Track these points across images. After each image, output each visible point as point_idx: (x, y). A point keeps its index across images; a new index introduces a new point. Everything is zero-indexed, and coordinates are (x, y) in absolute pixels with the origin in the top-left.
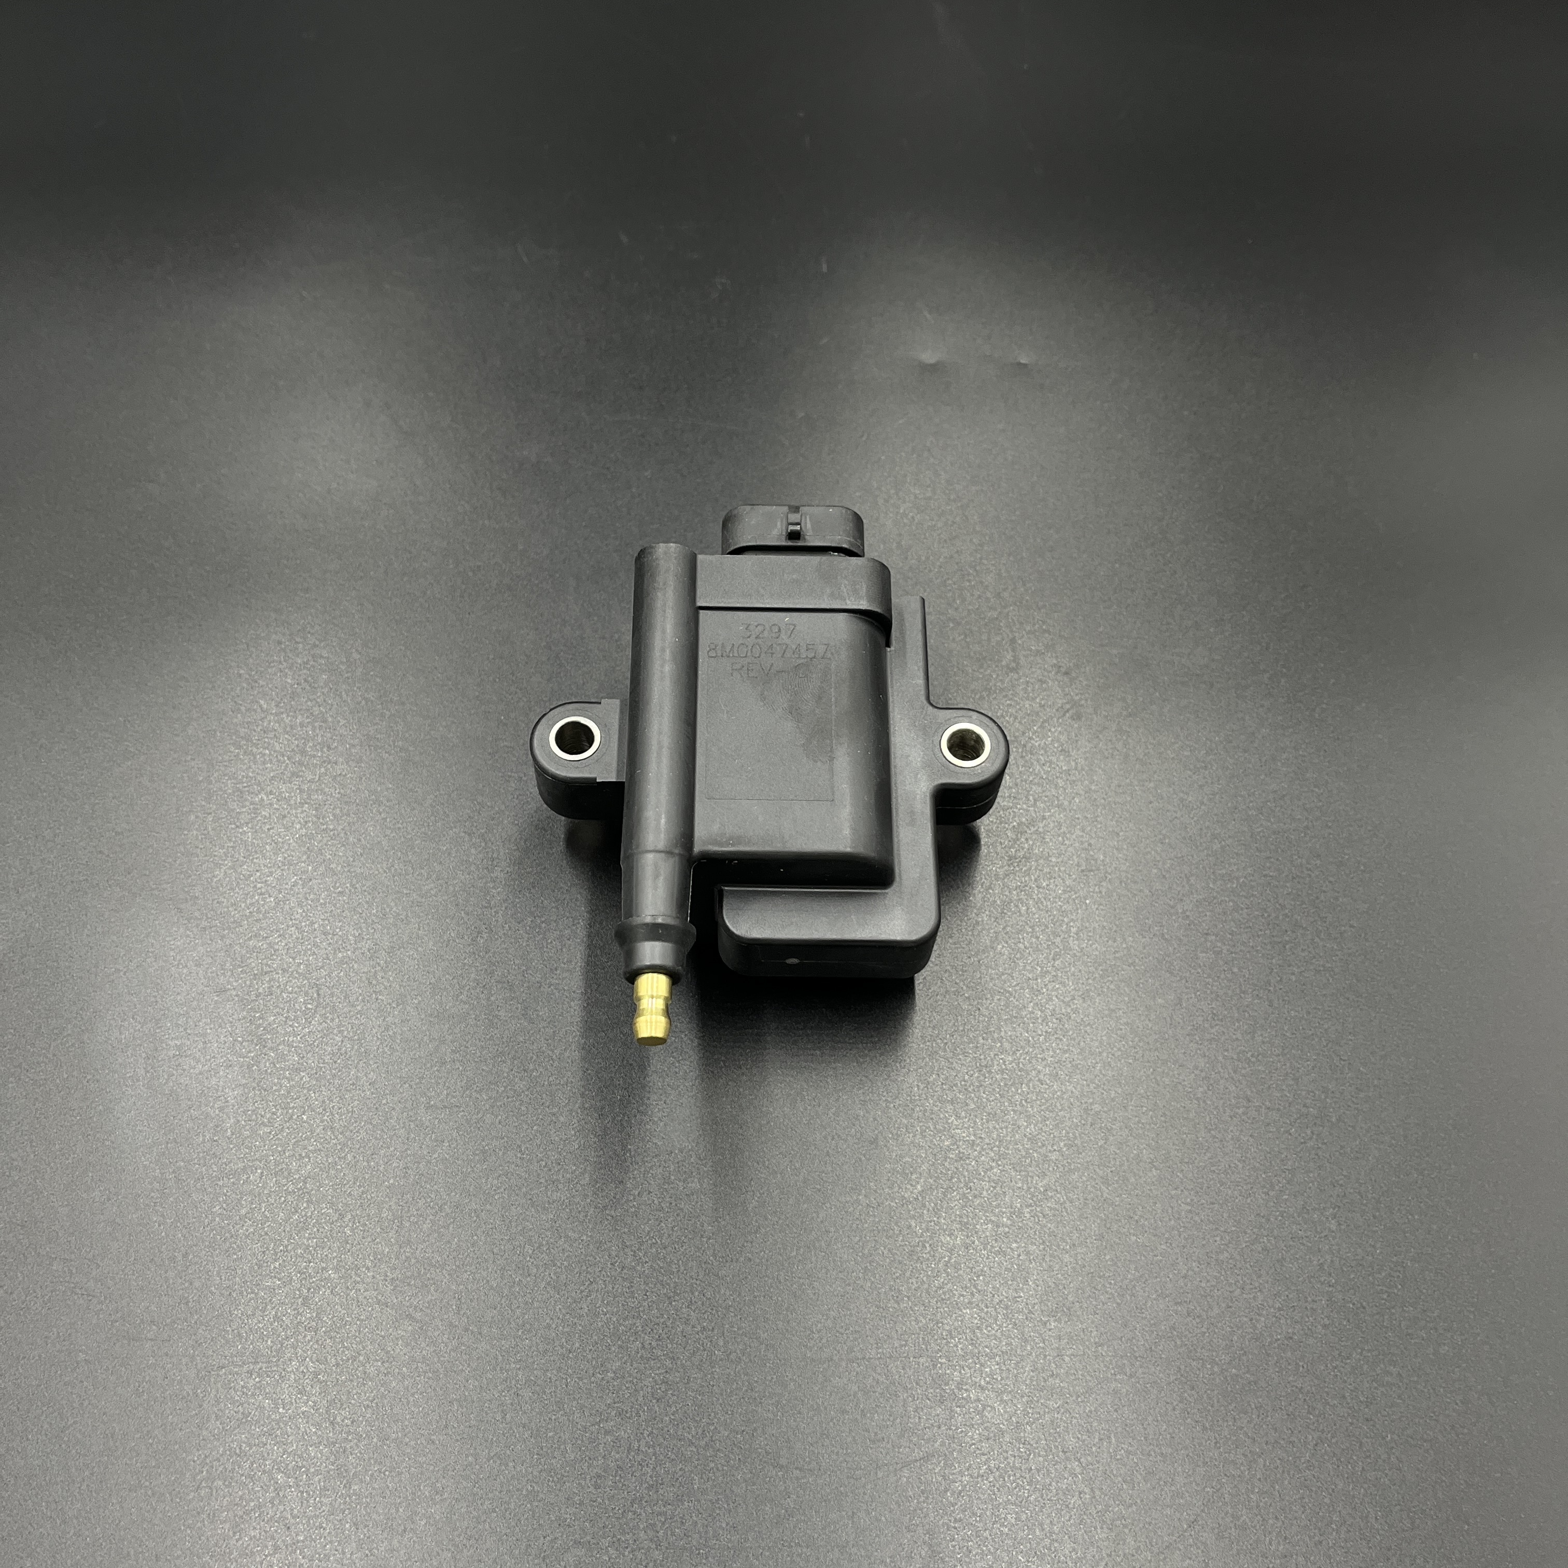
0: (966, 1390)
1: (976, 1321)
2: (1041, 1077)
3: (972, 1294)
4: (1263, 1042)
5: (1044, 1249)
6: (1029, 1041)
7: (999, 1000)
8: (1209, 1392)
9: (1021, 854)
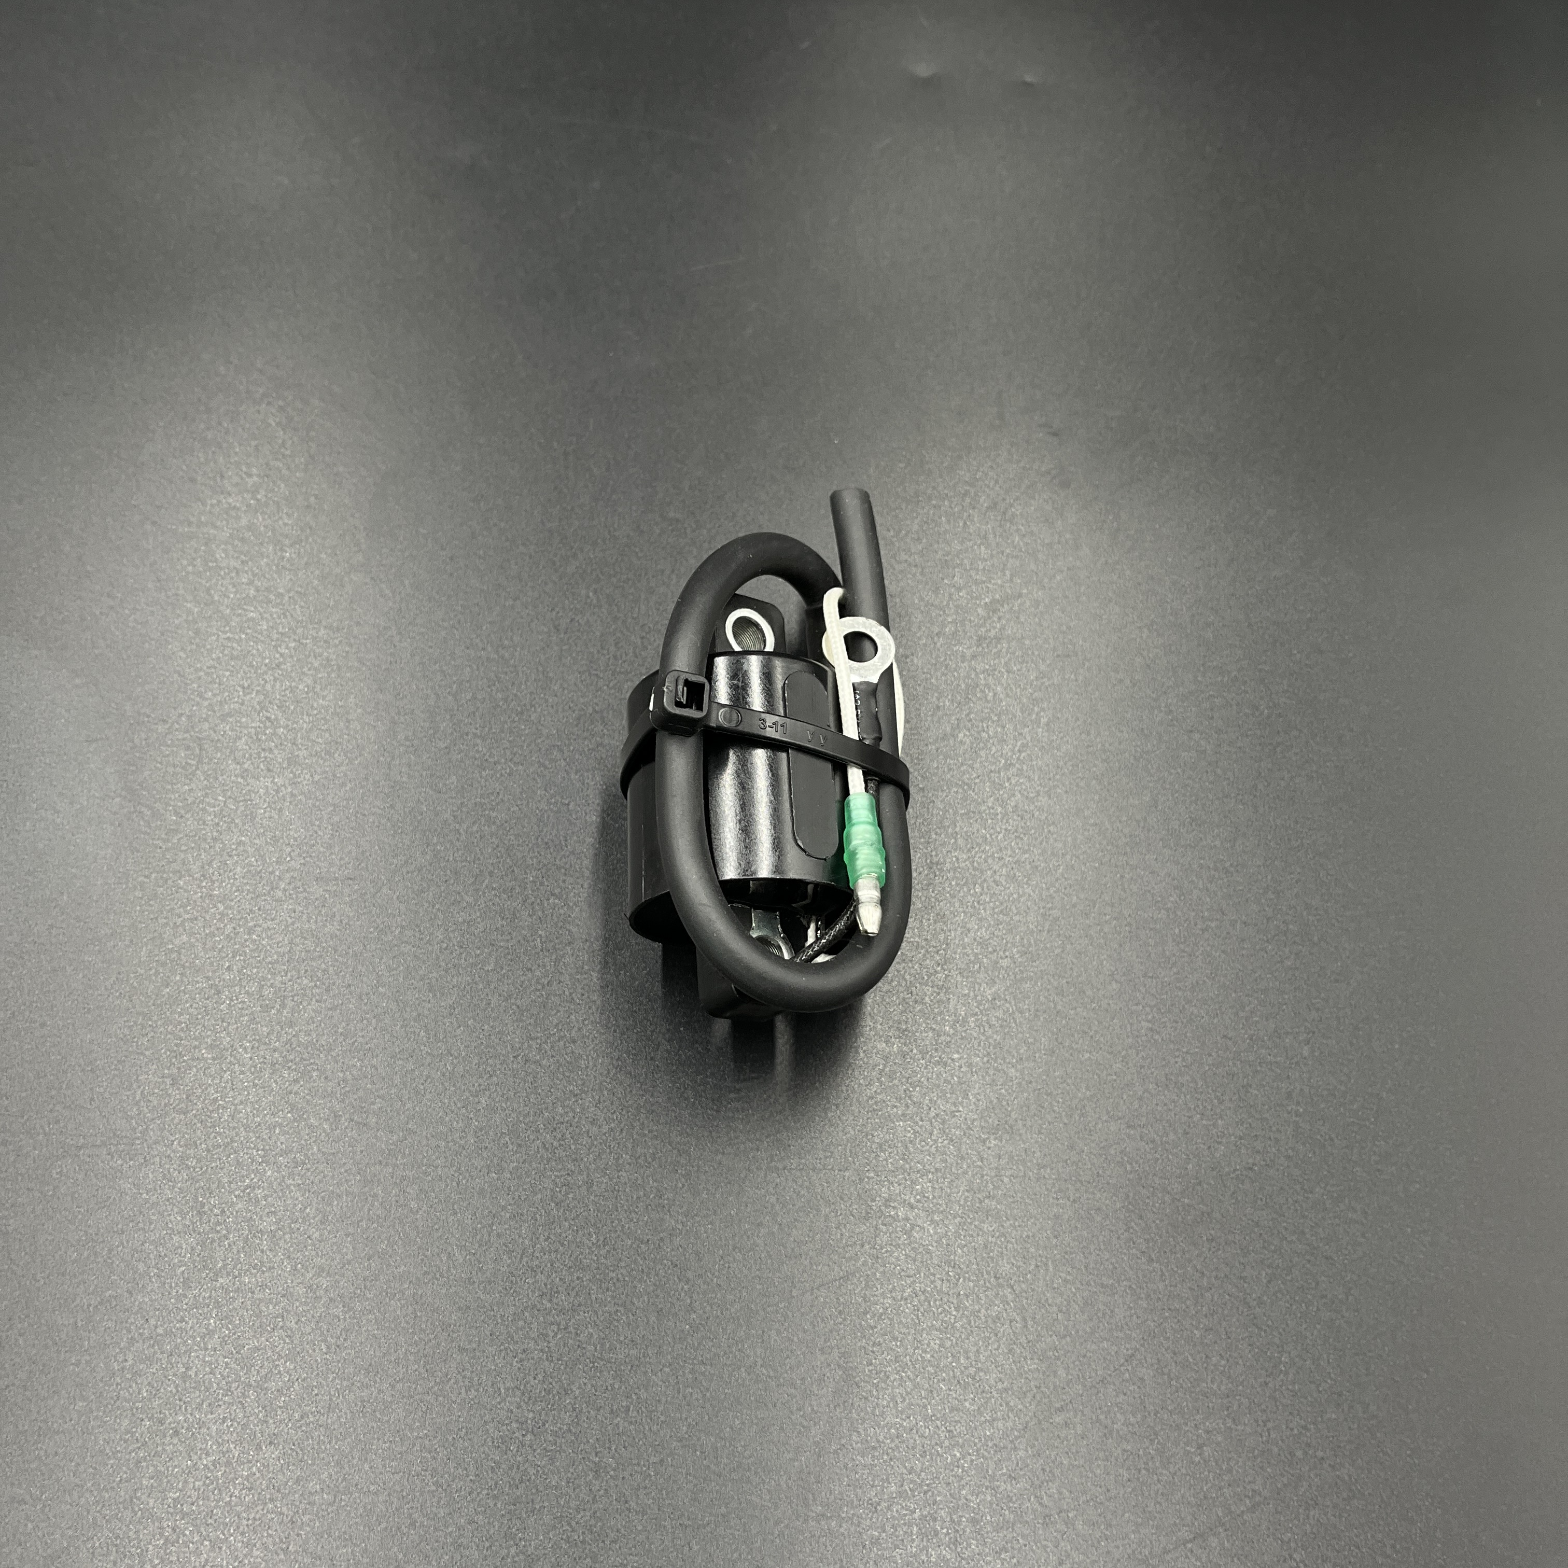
0: (894, 1208)
1: (909, 1135)
2: (997, 878)
3: (907, 1106)
4: (1244, 851)
5: (988, 1061)
6: (986, 839)
7: (957, 792)
8: (1158, 1222)
9: (992, 633)
